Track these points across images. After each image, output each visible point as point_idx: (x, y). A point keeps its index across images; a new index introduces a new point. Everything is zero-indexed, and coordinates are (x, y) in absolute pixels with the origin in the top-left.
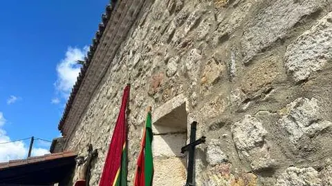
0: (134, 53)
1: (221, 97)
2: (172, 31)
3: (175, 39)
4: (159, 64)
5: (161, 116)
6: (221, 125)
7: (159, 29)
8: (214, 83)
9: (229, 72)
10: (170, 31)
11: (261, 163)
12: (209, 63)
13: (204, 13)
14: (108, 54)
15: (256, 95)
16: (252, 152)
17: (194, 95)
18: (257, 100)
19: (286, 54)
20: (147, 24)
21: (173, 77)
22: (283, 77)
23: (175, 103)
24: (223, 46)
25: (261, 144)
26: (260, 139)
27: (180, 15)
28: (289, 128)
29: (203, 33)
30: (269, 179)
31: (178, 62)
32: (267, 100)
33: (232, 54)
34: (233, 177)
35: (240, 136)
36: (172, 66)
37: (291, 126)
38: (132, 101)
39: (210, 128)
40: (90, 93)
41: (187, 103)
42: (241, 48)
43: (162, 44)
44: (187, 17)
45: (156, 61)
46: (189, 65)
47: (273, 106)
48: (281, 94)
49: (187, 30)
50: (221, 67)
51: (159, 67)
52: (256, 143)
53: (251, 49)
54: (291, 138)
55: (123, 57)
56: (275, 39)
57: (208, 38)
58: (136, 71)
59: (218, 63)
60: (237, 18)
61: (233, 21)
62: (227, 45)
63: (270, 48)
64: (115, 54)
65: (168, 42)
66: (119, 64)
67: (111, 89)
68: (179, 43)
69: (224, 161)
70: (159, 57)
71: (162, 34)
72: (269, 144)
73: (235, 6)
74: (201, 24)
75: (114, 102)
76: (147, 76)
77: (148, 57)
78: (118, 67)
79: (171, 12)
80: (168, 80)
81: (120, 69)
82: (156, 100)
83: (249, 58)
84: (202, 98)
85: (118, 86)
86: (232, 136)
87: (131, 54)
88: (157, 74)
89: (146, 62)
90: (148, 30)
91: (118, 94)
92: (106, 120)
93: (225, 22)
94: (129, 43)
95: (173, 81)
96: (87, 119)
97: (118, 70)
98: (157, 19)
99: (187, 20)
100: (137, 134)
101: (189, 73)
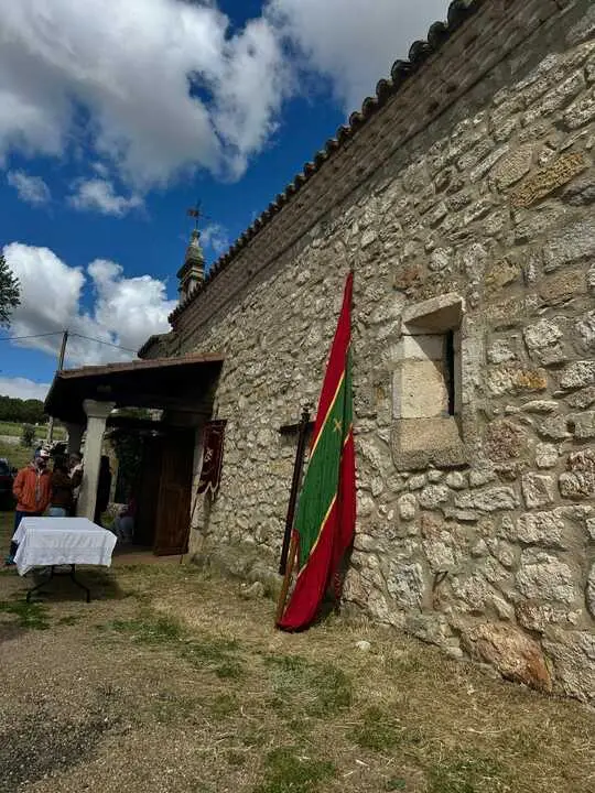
0: (362, 228)
1: (513, 301)
2: (441, 214)
3: (446, 224)
4: (416, 252)
5: (419, 314)
6: (511, 327)
7: (416, 206)
8: (504, 286)
9: (525, 277)
10: (438, 214)
11: (554, 359)
12: (499, 264)
13: (495, 206)
14: (302, 219)
15: (555, 302)
16: (545, 350)
17: (476, 295)
18: (555, 307)
20: (392, 193)
21: (442, 272)
22: (584, 290)
23: (444, 301)
24: (519, 248)
25: (555, 343)
26: (555, 340)
27: (456, 198)
28: (583, 331)
29: (492, 229)
31: (450, 255)
32: (565, 308)
33: (532, 261)
34: (520, 371)
35: (533, 337)
36: (440, 258)
37: (586, 330)
38: (358, 293)
39: (496, 330)
40: (250, 273)
41: (464, 303)
42: (543, 256)
43: (421, 227)
44: (469, 203)
45: (409, 248)
46: (469, 261)
47: (571, 314)
48: (580, 304)
49: (467, 220)
50: (516, 271)
51: (414, 256)
52: (549, 343)
53: (554, 259)
54: (585, 339)
55: (336, 229)
56: (582, 255)
57: (501, 236)
58: (366, 256)
59: (511, 265)
60: (541, 224)
61: (536, 226)
62: (525, 249)
63: (575, 262)
64: (316, 222)
65: (433, 226)
66: (327, 238)
67: (307, 273)
68: (454, 232)
69: (512, 359)
70: (414, 243)
71: (421, 214)
72: (563, 344)
73: (540, 210)
74: (490, 218)
75: (316, 292)
76: (391, 264)
77: (393, 239)
78: (324, 243)
79: (439, 190)
80: (430, 274)
81: (328, 246)
82: (408, 296)
83: (551, 266)
84: (486, 299)
85: (324, 270)
86: (524, 337)
87: (356, 229)
88: (411, 264)
89: (388, 245)
90: (393, 203)
91: (325, 281)
92: (299, 314)
93: (525, 223)
94: (352, 212)
95: (441, 277)
96: (244, 309)
97: (325, 247)
98: (412, 192)
99: (469, 208)
100: (371, 333)
101: (468, 270)
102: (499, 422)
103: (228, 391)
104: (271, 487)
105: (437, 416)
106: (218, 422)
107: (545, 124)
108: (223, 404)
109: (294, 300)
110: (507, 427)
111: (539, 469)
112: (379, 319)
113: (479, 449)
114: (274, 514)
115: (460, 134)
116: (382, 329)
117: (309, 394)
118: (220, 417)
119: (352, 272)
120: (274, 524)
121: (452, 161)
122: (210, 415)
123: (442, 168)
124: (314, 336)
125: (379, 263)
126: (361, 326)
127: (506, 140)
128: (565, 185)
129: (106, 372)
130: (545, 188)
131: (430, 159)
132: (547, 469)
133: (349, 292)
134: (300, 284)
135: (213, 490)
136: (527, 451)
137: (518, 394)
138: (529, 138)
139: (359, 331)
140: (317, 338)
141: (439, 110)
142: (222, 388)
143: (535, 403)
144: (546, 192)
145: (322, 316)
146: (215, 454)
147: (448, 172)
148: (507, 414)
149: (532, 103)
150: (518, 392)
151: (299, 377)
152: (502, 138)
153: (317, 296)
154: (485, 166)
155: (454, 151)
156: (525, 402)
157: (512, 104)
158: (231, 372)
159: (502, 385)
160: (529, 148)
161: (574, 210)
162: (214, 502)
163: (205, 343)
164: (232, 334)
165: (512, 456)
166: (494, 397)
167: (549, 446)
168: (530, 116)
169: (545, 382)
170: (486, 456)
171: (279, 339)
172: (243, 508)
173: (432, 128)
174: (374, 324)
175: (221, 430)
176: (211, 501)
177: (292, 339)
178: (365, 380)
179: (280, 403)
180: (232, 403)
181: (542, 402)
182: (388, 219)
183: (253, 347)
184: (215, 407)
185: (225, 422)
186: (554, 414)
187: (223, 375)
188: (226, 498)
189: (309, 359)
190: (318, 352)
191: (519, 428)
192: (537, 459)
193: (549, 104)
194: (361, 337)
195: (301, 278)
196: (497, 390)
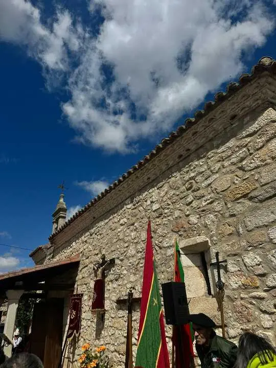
0: (152, 202)
1: (234, 243)
2: (190, 200)
3: (194, 204)
4: (181, 216)
5: (187, 245)
6: (235, 255)
7: (177, 195)
8: (228, 235)
9: (238, 232)
11: (260, 272)
12: (224, 225)
13: (216, 199)
15: (255, 245)
16: (255, 267)
17: (215, 238)
18: (256, 247)
19: (269, 232)
20: (165, 188)
21: (196, 226)
22: (268, 240)
24: (232, 219)
25: (259, 265)
26: (259, 263)
27: (198, 194)
29: (217, 209)
30: (265, 278)
31: (198, 218)
32: (261, 248)
33: (240, 225)
34: (245, 277)
35: (247, 260)
36: (193, 219)
37: (273, 259)
38: (153, 231)
39: (228, 256)
41: (209, 241)
42: (244, 223)
43: (182, 205)
44: (203, 197)
45: (177, 213)
46: (208, 222)
47: (264, 251)
48: (268, 247)
49: (204, 204)
50: (233, 229)
51: (180, 217)
52: (257, 264)
53: (251, 226)
54: (273, 263)
55: (139, 202)
56: (263, 224)
58: (155, 214)
59: (230, 226)
62: (235, 219)
63: (261, 227)
64: (128, 198)
65: (188, 205)
66: (134, 205)
67: (125, 220)
68: (198, 208)
69: (239, 270)
70: (180, 211)
71: (181, 199)
72: (263, 265)
73: (238, 203)
74: (215, 204)
75: (131, 229)
76: (169, 219)
77: (168, 209)
78: (133, 207)
79: (188, 189)
80: (190, 226)
81: (135, 208)
82: (180, 235)
83: (250, 228)
84: (220, 240)
85: (134, 219)
86: (243, 260)
87: (149, 202)
88: (179, 221)
89: (166, 211)
90: (166, 193)
91: (135, 224)
92: (123, 239)
93: (233, 208)
94: (146, 195)
95: (195, 228)
96: (91, 235)
97: (133, 209)
98: (175, 189)
99: (204, 199)
100: (163, 252)
101: (209, 226)
102: (239, 302)
103: (83, 278)
104: (112, 334)
105: (203, 296)
106: (78, 295)
107: (233, 168)
108: (81, 285)
109: (119, 232)
110: (243, 306)
111: (265, 328)
112: (167, 245)
113: (230, 316)
114: (116, 351)
115: (194, 168)
116: (169, 250)
117: (131, 282)
118: (79, 292)
119: (150, 221)
120: (116, 357)
121: (193, 178)
122: (73, 291)
123: (188, 181)
124: (132, 251)
125: (162, 219)
126: (157, 248)
127: (217, 172)
128: (249, 193)
129: (20, 274)
130: (239, 194)
131: (182, 176)
132: (268, 329)
133: (149, 231)
134: (122, 225)
135: (77, 335)
136: (256, 318)
137: (246, 288)
138: (228, 173)
139: (157, 251)
140: (134, 252)
141: (183, 157)
142: (80, 276)
143: (254, 294)
144: (240, 195)
145: (135, 241)
146: (77, 314)
147: (191, 183)
148: (242, 299)
149: (225, 159)
150: (245, 287)
151: (125, 272)
152: (215, 171)
153: (132, 231)
154: (208, 182)
155: (192, 175)
156: (250, 293)
157: (217, 158)
158: (85, 267)
159: (237, 283)
160: (229, 177)
161: (255, 204)
162: (78, 342)
163: (68, 251)
164: (85, 247)
165: (249, 321)
166: (234, 289)
167: (267, 316)
168: (226, 164)
169: (258, 283)
170: (235, 321)
171: (112, 251)
172: (95, 346)
173: (181, 164)
174: (164, 248)
175: (80, 299)
176: (75, 342)
177: (119, 251)
178: (163, 276)
179: (115, 286)
180: (86, 284)
181: (259, 293)
182: (164, 199)
183: (97, 254)
184: (76, 286)
185: (82, 295)
186: (266, 300)
187: (80, 269)
188: (84, 340)
189: (130, 263)
190: (135, 259)
191: (250, 306)
192: (262, 323)
193: (234, 160)
194: (158, 254)
195: (122, 222)
196: (235, 286)
